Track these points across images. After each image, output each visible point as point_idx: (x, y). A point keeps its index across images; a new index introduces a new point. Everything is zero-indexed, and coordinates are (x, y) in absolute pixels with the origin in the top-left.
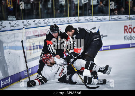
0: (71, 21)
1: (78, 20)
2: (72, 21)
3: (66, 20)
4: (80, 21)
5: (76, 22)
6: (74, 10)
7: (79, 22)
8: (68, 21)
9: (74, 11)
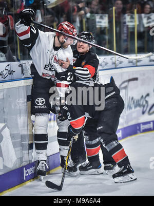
0: (121, 63)
1: (134, 61)
2: (123, 63)
3: (111, 61)
4: (138, 64)
5: (131, 64)
6: (126, 41)
7: (137, 66)
8: (114, 63)
9: (126, 43)
